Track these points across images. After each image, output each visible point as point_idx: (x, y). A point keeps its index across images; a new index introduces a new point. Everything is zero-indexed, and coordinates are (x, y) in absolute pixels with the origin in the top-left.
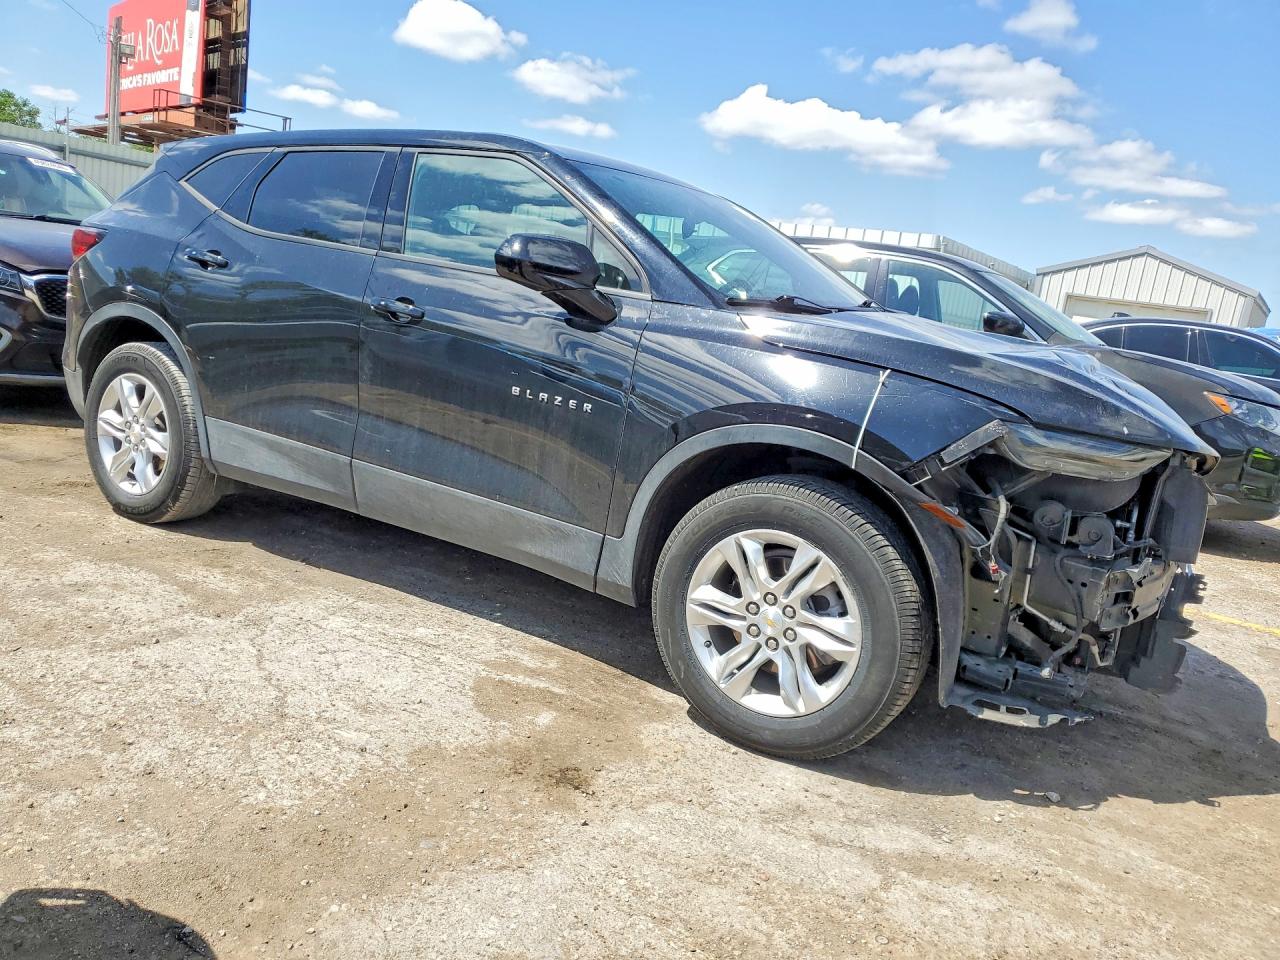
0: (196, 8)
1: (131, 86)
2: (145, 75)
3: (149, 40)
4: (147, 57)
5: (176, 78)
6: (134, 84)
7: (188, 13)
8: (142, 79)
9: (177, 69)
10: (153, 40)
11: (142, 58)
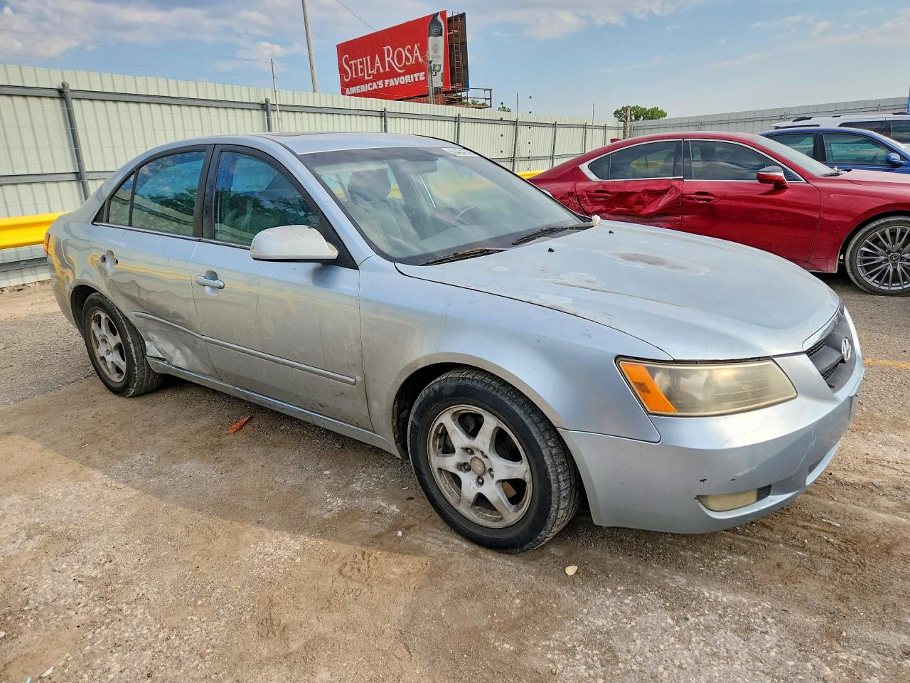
0: (440, 35)
1: (370, 89)
2: (386, 81)
3: (387, 59)
4: (387, 69)
5: (422, 78)
6: (375, 86)
7: (431, 39)
8: (384, 83)
9: (424, 73)
10: (393, 59)
11: (381, 71)
